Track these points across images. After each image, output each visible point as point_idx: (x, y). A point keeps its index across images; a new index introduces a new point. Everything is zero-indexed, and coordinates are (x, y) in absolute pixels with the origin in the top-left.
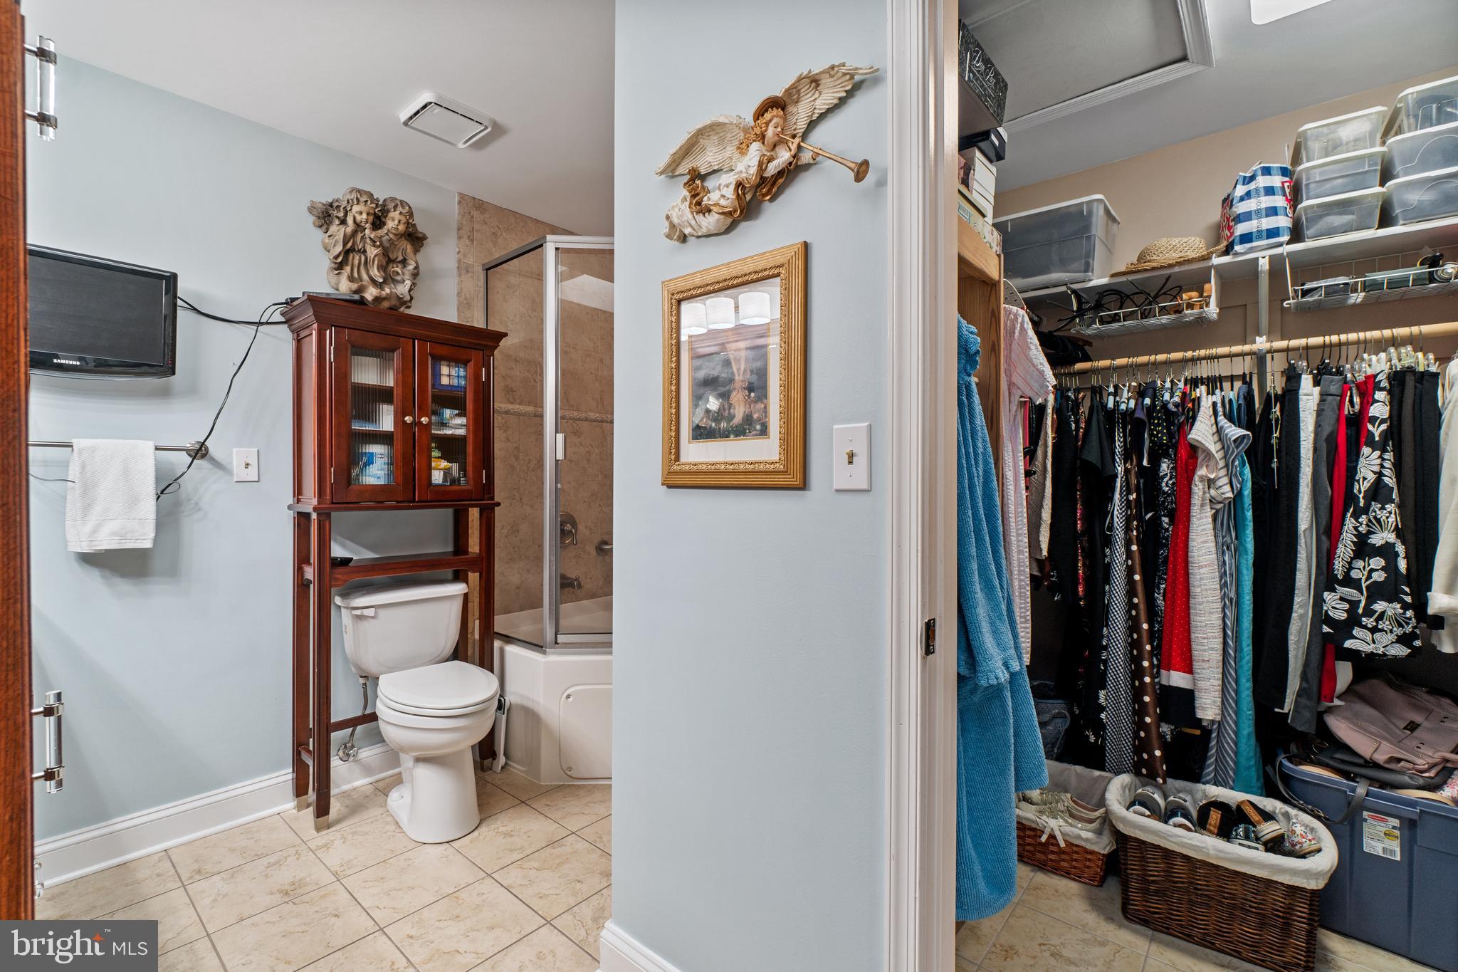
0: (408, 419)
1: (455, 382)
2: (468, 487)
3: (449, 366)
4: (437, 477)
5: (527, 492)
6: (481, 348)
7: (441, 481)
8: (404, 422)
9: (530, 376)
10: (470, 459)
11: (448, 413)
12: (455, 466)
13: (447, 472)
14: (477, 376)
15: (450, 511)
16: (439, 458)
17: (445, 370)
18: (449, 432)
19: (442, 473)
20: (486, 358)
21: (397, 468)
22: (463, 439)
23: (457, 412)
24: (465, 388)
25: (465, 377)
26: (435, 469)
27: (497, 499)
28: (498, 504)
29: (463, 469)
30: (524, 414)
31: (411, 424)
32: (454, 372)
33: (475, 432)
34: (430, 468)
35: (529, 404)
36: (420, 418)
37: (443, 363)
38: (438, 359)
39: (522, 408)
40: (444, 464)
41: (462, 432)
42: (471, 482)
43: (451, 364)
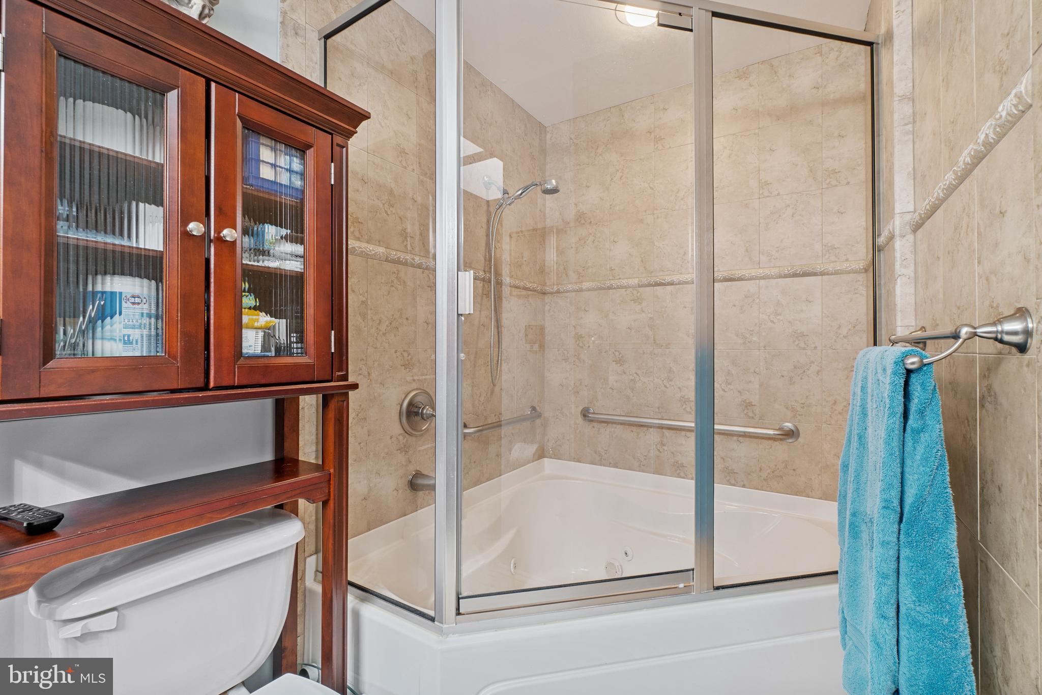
0: (195, 227)
1: (284, 179)
2: (304, 360)
3: (274, 149)
4: (252, 343)
5: (376, 364)
6: (330, 130)
7: (258, 350)
8: (187, 235)
9: (381, 206)
10: (310, 311)
11: (271, 231)
12: (281, 325)
13: (268, 334)
14: (321, 176)
15: (268, 404)
16: (255, 308)
17: (266, 154)
18: (272, 264)
19: (261, 334)
20: (336, 149)
21: (168, 324)
22: (298, 279)
23: (284, 232)
24: (303, 192)
25: (302, 175)
26: (247, 328)
27: (352, 379)
28: (355, 386)
29: (298, 328)
30: (374, 257)
31: (202, 237)
32: (283, 161)
33: (319, 268)
34: (238, 326)
35: (379, 243)
36: (218, 230)
37: (263, 140)
38: (253, 128)
39: (371, 247)
40: (264, 319)
41: (295, 266)
42: (312, 350)
43: (278, 146)
